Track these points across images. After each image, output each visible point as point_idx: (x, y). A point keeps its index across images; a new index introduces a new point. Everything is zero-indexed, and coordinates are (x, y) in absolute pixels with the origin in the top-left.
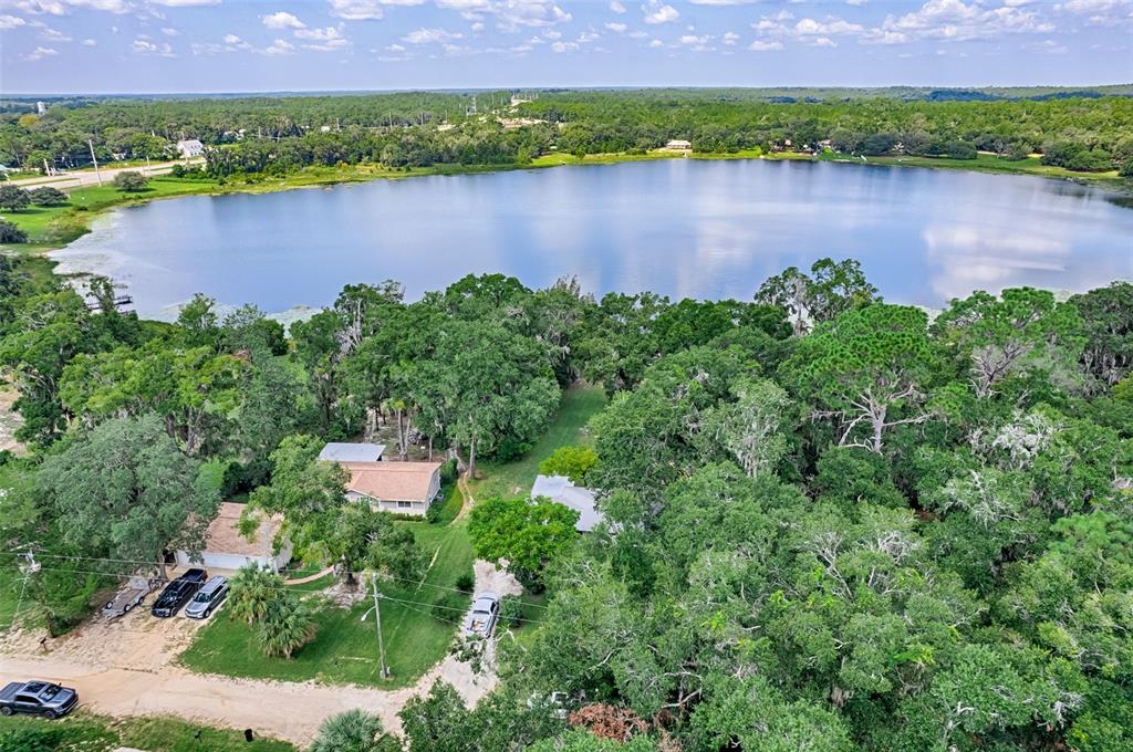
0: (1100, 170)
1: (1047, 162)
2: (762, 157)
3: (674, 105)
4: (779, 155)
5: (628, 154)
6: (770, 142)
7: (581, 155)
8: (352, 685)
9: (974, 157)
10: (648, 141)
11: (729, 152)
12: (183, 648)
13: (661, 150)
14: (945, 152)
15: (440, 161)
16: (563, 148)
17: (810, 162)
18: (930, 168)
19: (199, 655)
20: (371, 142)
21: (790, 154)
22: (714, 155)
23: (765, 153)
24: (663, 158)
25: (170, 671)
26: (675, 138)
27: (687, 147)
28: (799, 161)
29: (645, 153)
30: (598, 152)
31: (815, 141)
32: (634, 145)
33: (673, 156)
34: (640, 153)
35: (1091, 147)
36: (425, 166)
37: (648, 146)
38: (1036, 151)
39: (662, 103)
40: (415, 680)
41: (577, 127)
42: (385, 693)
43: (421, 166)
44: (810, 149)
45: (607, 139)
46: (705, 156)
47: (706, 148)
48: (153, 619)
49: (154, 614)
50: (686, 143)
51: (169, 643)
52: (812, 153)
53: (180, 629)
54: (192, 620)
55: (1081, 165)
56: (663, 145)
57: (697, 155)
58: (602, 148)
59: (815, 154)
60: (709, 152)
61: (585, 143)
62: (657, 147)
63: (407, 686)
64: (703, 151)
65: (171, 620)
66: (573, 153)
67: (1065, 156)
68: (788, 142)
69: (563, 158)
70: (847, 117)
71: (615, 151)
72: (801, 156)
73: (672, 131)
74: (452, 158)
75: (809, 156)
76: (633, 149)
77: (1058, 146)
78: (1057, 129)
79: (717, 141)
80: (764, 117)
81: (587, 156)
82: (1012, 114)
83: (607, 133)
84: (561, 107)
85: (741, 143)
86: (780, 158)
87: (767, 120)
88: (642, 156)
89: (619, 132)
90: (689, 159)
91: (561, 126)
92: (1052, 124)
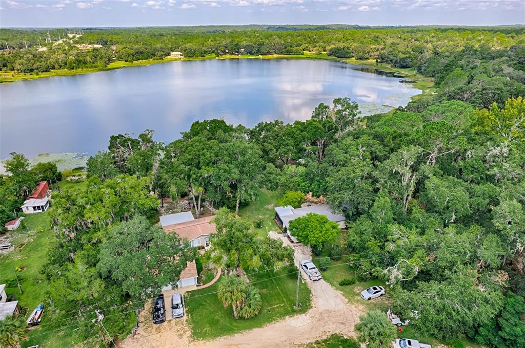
0: (349, 58)
1: (330, 55)
2: (217, 58)
3: (161, 35)
4: (224, 57)
5: (154, 60)
6: (219, 51)
7: (132, 62)
8: (287, 317)
9: (303, 54)
10: (162, 53)
11: (202, 56)
12: (189, 333)
13: (169, 57)
14: (292, 52)
15: (54, 68)
16: (120, 58)
17: (238, 59)
18: (287, 59)
19: (201, 333)
21: (228, 56)
22: (194, 59)
23: (218, 56)
24: (172, 61)
25: (195, 345)
26: (173, 51)
27: (181, 55)
28: (233, 59)
29: (162, 59)
30: (138, 60)
31: (238, 49)
32: (154, 55)
33: (176, 60)
34: (160, 59)
35: (344, 48)
36: (46, 71)
37: (162, 56)
38: (325, 51)
39: (157, 34)
40: (310, 305)
41: (124, 48)
42: (304, 314)
43: (43, 71)
44: (237, 53)
45: (141, 53)
46: (191, 59)
47: (190, 55)
48: (155, 326)
49: (156, 323)
50: (180, 53)
51: (178, 333)
52: (238, 55)
53: (176, 325)
54: (178, 319)
55: (342, 56)
56: (169, 55)
57: (186, 59)
58: (140, 58)
59: (240, 55)
60: (192, 57)
61: (131, 56)
62: (166, 56)
63: (309, 308)
64: (189, 57)
65: (165, 323)
66: (126, 61)
67: (335, 52)
68: (227, 51)
69: (121, 64)
70: (247, 38)
71: (147, 59)
72: (233, 56)
73: (171, 48)
74: (61, 66)
75: (237, 57)
76: (156, 57)
77: (332, 49)
78: (329, 42)
79: (195, 51)
80: (210, 40)
81: (134, 62)
82: (310, 36)
83: (141, 50)
84: (105, 37)
85: (205, 52)
86: (225, 58)
87: (212, 41)
88: (161, 60)
89: (146, 49)
90: (184, 61)
91: (114, 47)
92: (326, 40)
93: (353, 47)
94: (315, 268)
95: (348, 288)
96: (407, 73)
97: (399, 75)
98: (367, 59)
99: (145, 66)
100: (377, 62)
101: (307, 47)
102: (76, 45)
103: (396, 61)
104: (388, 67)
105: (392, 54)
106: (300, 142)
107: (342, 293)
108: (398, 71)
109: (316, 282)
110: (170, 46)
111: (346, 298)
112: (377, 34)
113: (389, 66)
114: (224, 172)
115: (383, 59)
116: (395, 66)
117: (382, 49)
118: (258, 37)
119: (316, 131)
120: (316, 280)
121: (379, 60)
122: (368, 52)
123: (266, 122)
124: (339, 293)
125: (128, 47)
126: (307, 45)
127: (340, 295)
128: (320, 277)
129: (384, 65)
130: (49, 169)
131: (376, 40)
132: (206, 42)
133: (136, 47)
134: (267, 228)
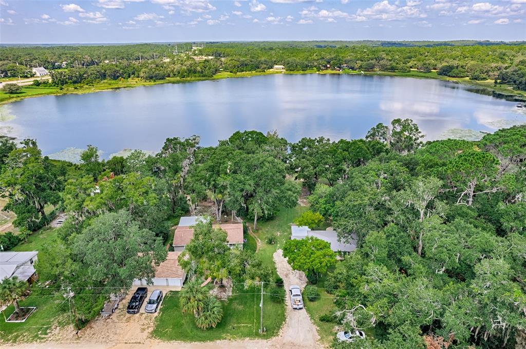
0: (462, 77)
1: (440, 74)
2: (317, 72)
3: (271, 49)
4: (325, 72)
5: (257, 72)
6: (320, 66)
7: (236, 73)
8: (248, 339)
9: (410, 71)
10: (265, 66)
11: (303, 70)
12: (151, 330)
13: (271, 70)
14: (397, 70)
15: (169, 76)
16: (226, 69)
17: (339, 74)
18: (391, 76)
19: (161, 332)
20: (134, 68)
21: (329, 71)
22: (295, 72)
23: (319, 71)
24: (273, 74)
25: (150, 341)
26: (277, 64)
27: (283, 69)
28: (334, 74)
29: (264, 72)
30: (243, 71)
31: (340, 65)
32: (258, 68)
33: (277, 73)
34: (262, 71)
35: (457, 67)
36: (162, 79)
37: (265, 68)
38: (435, 69)
39: (267, 48)
40: (277, 333)
41: (232, 60)
42: (265, 340)
43: (160, 79)
44: (338, 69)
45: (246, 65)
46: (292, 72)
47: (291, 68)
48: (128, 315)
49: (128, 312)
50: (282, 66)
51: (142, 327)
53: (145, 319)
54: (149, 314)
55: (454, 75)
56: (272, 68)
57: (287, 72)
58: (245, 69)
59: (341, 71)
60: (293, 70)
61: (236, 67)
62: (269, 69)
63: (275, 336)
64: (291, 70)
65: (137, 315)
66: (231, 72)
67: (447, 70)
68: (328, 66)
69: (227, 74)
70: (352, 54)
71: (250, 71)
72: (334, 72)
73: (275, 61)
74: (175, 75)
75: (338, 72)
76: (259, 70)
77: (443, 67)
78: (441, 59)
79: (297, 65)
80: (315, 55)
81: (238, 73)
82: (421, 53)
83: (246, 62)
84: (220, 50)
85: (307, 66)
86: (325, 73)
87: (316, 55)
88: (263, 73)
89: (251, 62)
90: (285, 74)
91: (223, 59)
92: (439, 57)
93: (469, 65)
94: (300, 295)
95: (327, 325)
97: (520, 98)
98: (485, 79)
99: (247, 77)
100: (496, 82)
101: (415, 65)
102: (194, 57)
103: (520, 83)
105: (518, 74)
107: (318, 328)
108: (520, 94)
109: (296, 310)
110: (275, 59)
111: (319, 335)
112: (504, 51)
113: (510, 88)
114: (239, 183)
115: (503, 79)
116: (519, 88)
117: (506, 68)
118: (365, 52)
119: (358, 152)
120: (296, 309)
121: (498, 81)
122: (486, 72)
123: (310, 138)
124: (315, 328)
125: (235, 59)
126: (415, 62)
127: (315, 330)
128: (301, 306)
129: (503, 86)
130: (120, 162)
131: (502, 57)
132: (311, 56)
133: (242, 59)
134: (278, 245)
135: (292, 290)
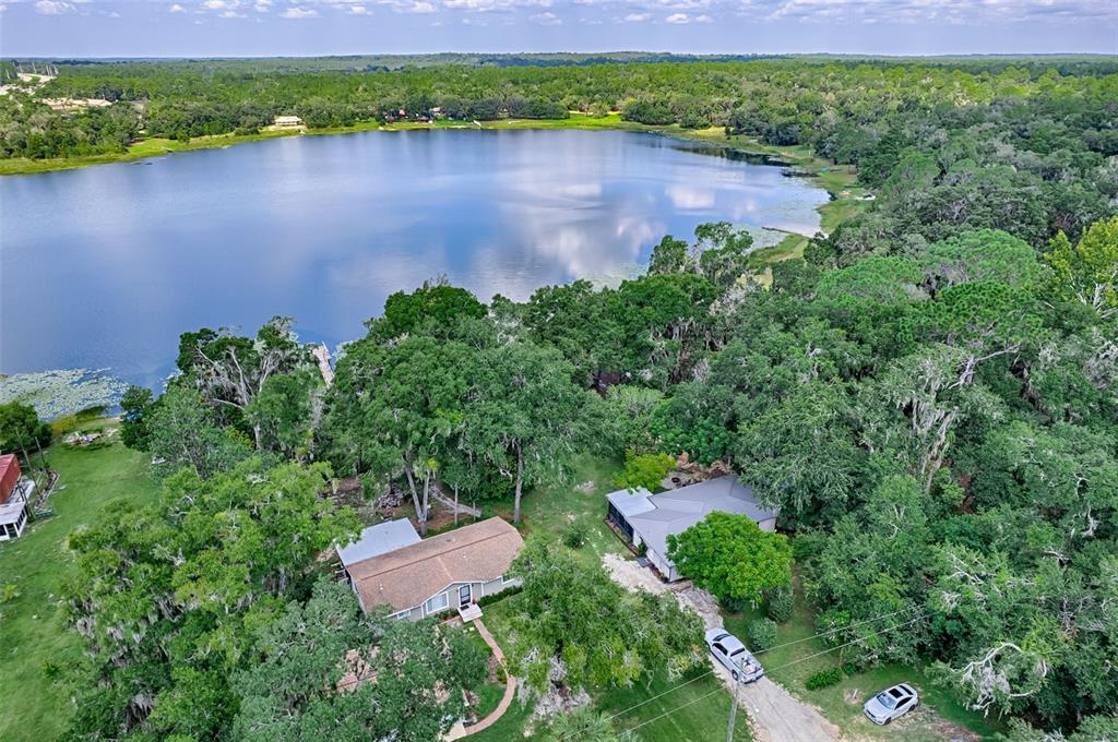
0: (666, 124)
1: (625, 118)
2: (381, 128)
3: (248, 78)
4: (396, 126)
5: (238, 134)
6: (385, 113)
7: (186, 140)
9: (568, 117)
10: (255, 119)
11: (347, 125)
13: (271, 128)
14: (545, 114)
16: (156, 132)
17: (428, 129)
18: (536, 130)
21: (405, 125)
22: (329, 131)
23: (383, 125)
24: (278, 137)
26: (280, 114)
27: (298, 123)
28: (416, 130)
29: (258, 133)
30: (202, 134)
31: (427, 109)
32: (238, 124)
33: (288, 133)
34: (252, 133)
35: (654, 104)
37: (256, 125)
38: (613, 110)
39: (240, 75)
41: (165, 107)
44: (424, 118)
45: (207, 119)
46: (322, 131)
47: (320, 124)
50: (295, 119)
52: (427, 121)
55: (653, 120)
56: (271, 124)
57: (313, 131)
58: (206, 130)
59: (431, 122)
60: (325, 126)
61: (184, 125)
62: (265, 125)
64: (319, 126)
66: (171, 138)
67: (637, 113)
68: (402, 112)
69: (162, 144)
70: (442, 84)
71: (221, 132)
72: (417, 125)
73: (276, 107)
74: (11, 151)
75: (424, 125)
76: (241, 129)
77: (630, 105)
78: (621, 92)
79: (330, 115)
80: (361, 88)
81: (192, 139)
82: (578, 78)
83: (206, 112)
84: (115, 83)
85: (354, 115)
86: (398, 129)
87: (365, 90)
88: (255, 136)
89: (218, 109)
90: (307, 136)
91: (140, 107)
92: (614, 86)
93: (673, 100)
94: (743, 650)
95: (828, 694)
96: (792, 155)
97: (779, 160)
98: (705, 126)
99: (220, 149)
100: (727, 132)
101: (575, 102)
102: (44, 101)
103: (769, 131)
104: (752, 144)
105: (759, 116)
106: (640, 330)
107: (820, 709)
108: (774, 152)
109: (753, 684)
110: (273, 102)
111: (833, 723)
112: (720, 73)
113: (754, 141)
115: (739, 125)
116: (768, 141)
117: (736, 105)
118: (467, 80)
120: (751, 681)
121: (732, 129)
122: (706, 112)
123: (556, 286)
124: (813, 710)
125: (176, 105)
126: (574, 97)
127: (817, 716)
128: (760, 672)
129: (743, 138)
130: (17, 418)
131: (719, 85)
132: (352, 92)
133: (193, 105)
134: (594, 545)
135: (722, 642)
